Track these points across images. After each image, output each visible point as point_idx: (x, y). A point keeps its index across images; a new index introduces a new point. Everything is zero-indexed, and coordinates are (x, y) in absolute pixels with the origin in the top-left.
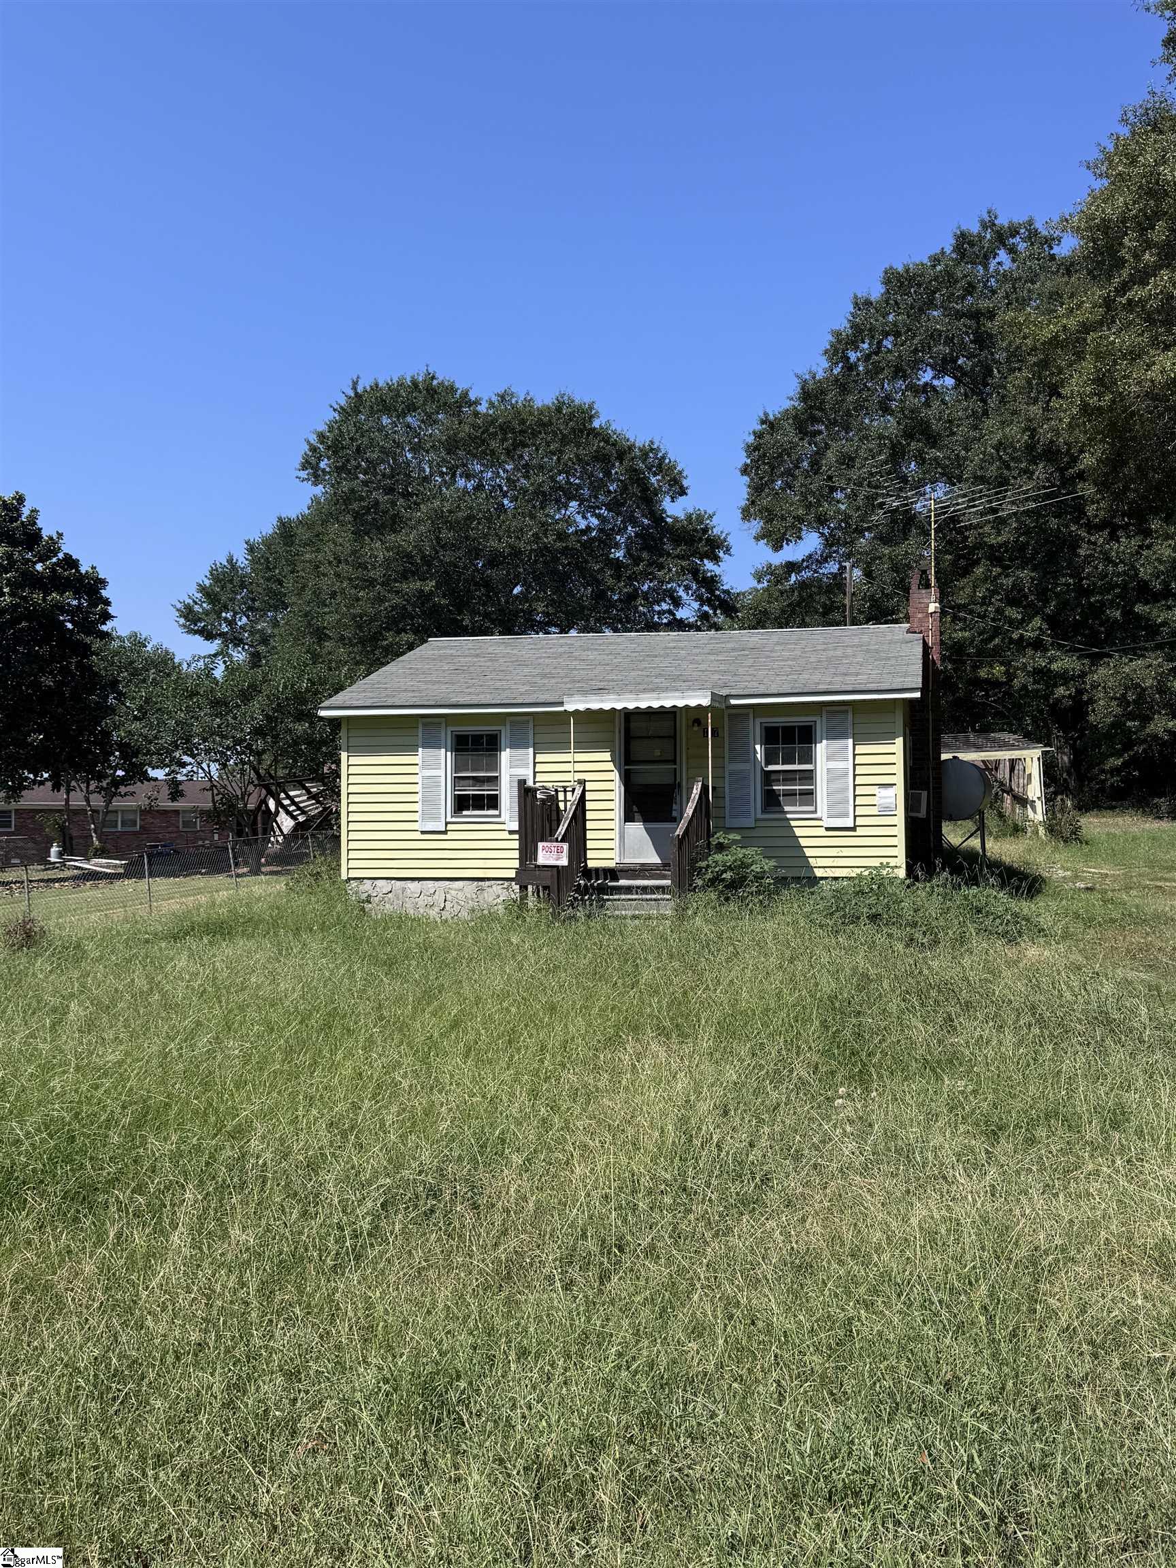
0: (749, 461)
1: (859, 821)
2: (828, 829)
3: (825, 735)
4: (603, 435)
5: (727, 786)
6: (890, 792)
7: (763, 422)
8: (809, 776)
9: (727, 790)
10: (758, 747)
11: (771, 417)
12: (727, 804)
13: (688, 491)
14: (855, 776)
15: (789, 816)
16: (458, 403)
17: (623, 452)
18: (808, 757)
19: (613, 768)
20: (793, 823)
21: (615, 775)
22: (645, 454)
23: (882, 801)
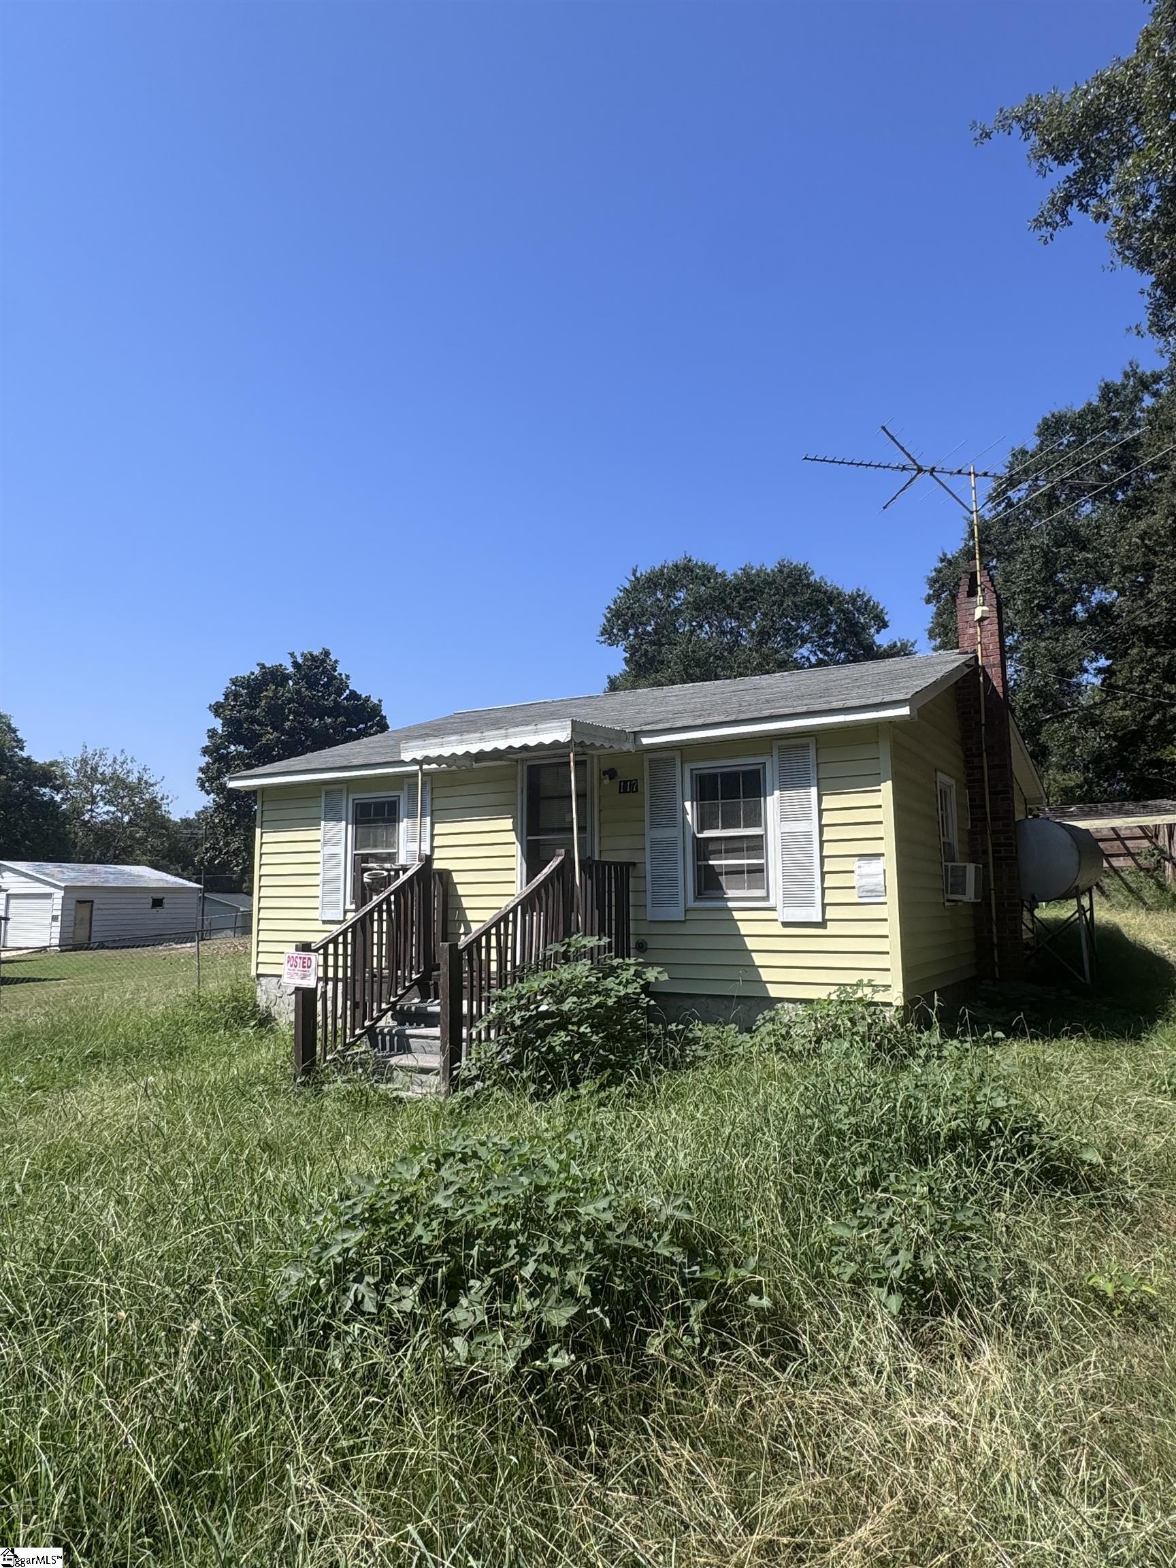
0: (931, 592)
1: (831, 913)
2: (786, 924)
3: (777, 783)
4: (817, 588)
5: (648, 861)
6: (876, 866)
7: (942, 561)
8: (756, 845)
9: (648, 867)
10: (688, 805)
11: (949, 556)
12: (649, 886)
13: (889, 624)
14: (822, 842)
15: (730, 904)
16: (706, 575)
17: (833, 597)
18: (756, 818)
19: (515, 840)
20: (737, 915)
21: (516, 849)
22: (853, 599)
23: (863, 881)
